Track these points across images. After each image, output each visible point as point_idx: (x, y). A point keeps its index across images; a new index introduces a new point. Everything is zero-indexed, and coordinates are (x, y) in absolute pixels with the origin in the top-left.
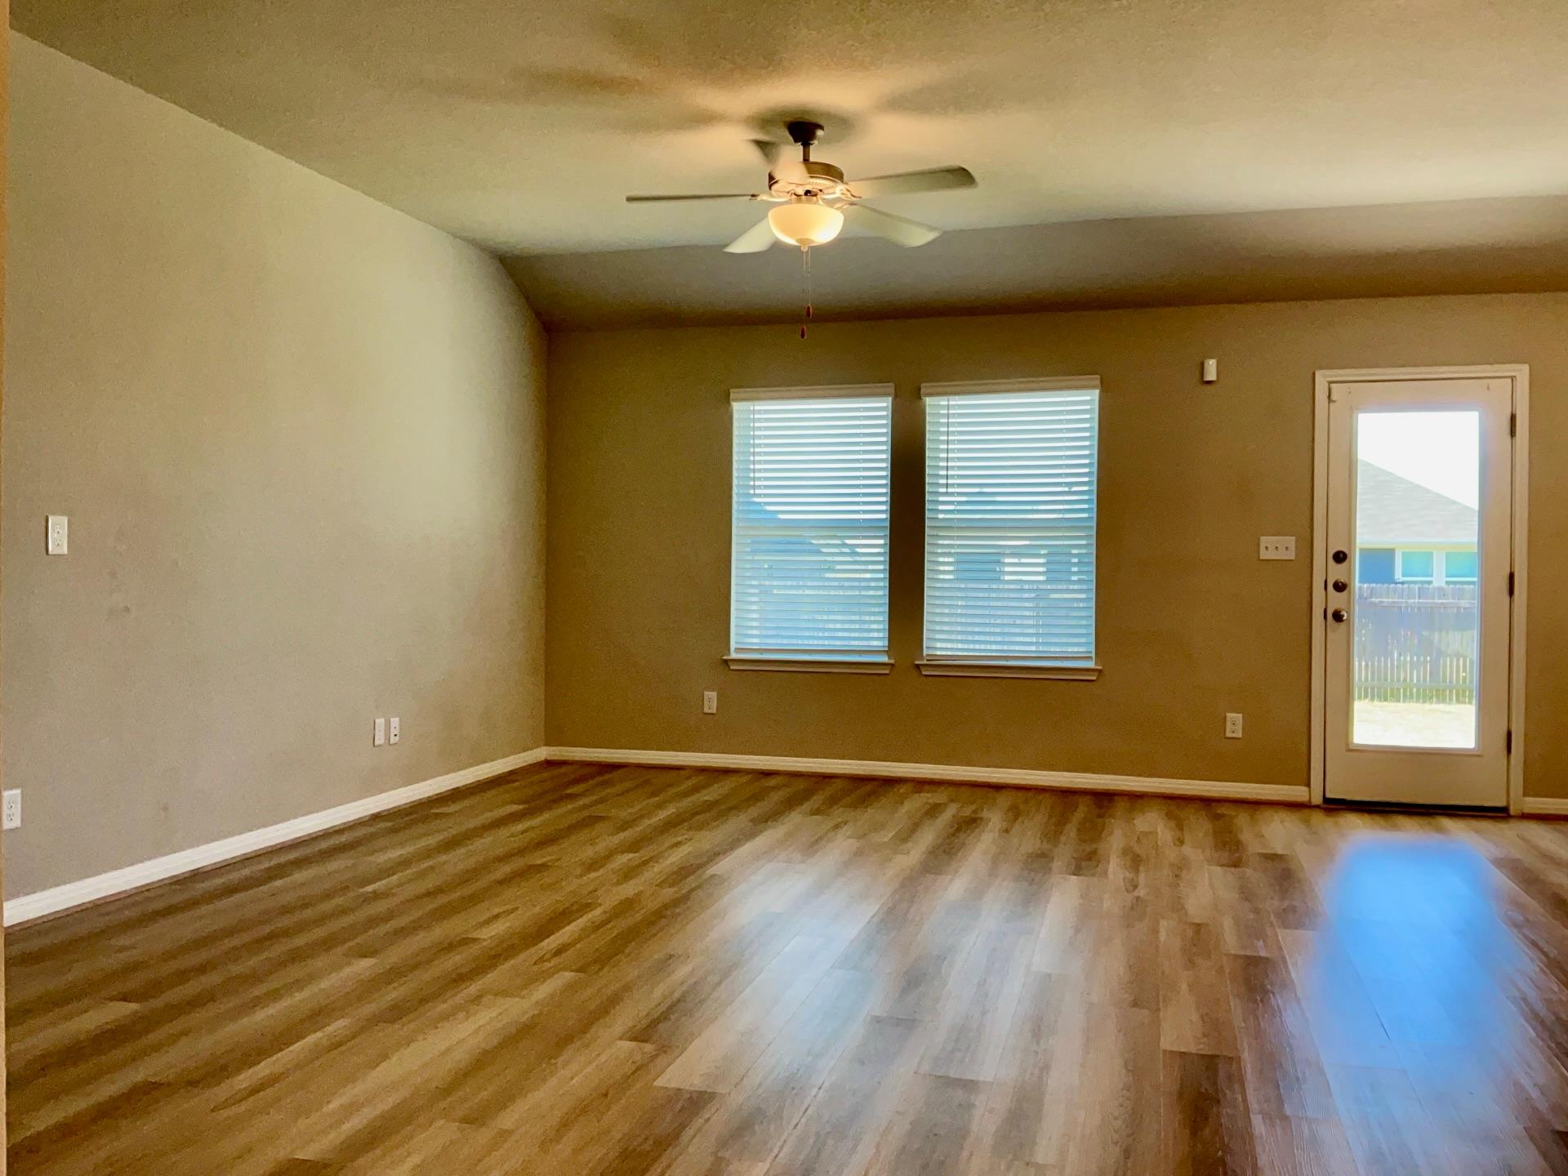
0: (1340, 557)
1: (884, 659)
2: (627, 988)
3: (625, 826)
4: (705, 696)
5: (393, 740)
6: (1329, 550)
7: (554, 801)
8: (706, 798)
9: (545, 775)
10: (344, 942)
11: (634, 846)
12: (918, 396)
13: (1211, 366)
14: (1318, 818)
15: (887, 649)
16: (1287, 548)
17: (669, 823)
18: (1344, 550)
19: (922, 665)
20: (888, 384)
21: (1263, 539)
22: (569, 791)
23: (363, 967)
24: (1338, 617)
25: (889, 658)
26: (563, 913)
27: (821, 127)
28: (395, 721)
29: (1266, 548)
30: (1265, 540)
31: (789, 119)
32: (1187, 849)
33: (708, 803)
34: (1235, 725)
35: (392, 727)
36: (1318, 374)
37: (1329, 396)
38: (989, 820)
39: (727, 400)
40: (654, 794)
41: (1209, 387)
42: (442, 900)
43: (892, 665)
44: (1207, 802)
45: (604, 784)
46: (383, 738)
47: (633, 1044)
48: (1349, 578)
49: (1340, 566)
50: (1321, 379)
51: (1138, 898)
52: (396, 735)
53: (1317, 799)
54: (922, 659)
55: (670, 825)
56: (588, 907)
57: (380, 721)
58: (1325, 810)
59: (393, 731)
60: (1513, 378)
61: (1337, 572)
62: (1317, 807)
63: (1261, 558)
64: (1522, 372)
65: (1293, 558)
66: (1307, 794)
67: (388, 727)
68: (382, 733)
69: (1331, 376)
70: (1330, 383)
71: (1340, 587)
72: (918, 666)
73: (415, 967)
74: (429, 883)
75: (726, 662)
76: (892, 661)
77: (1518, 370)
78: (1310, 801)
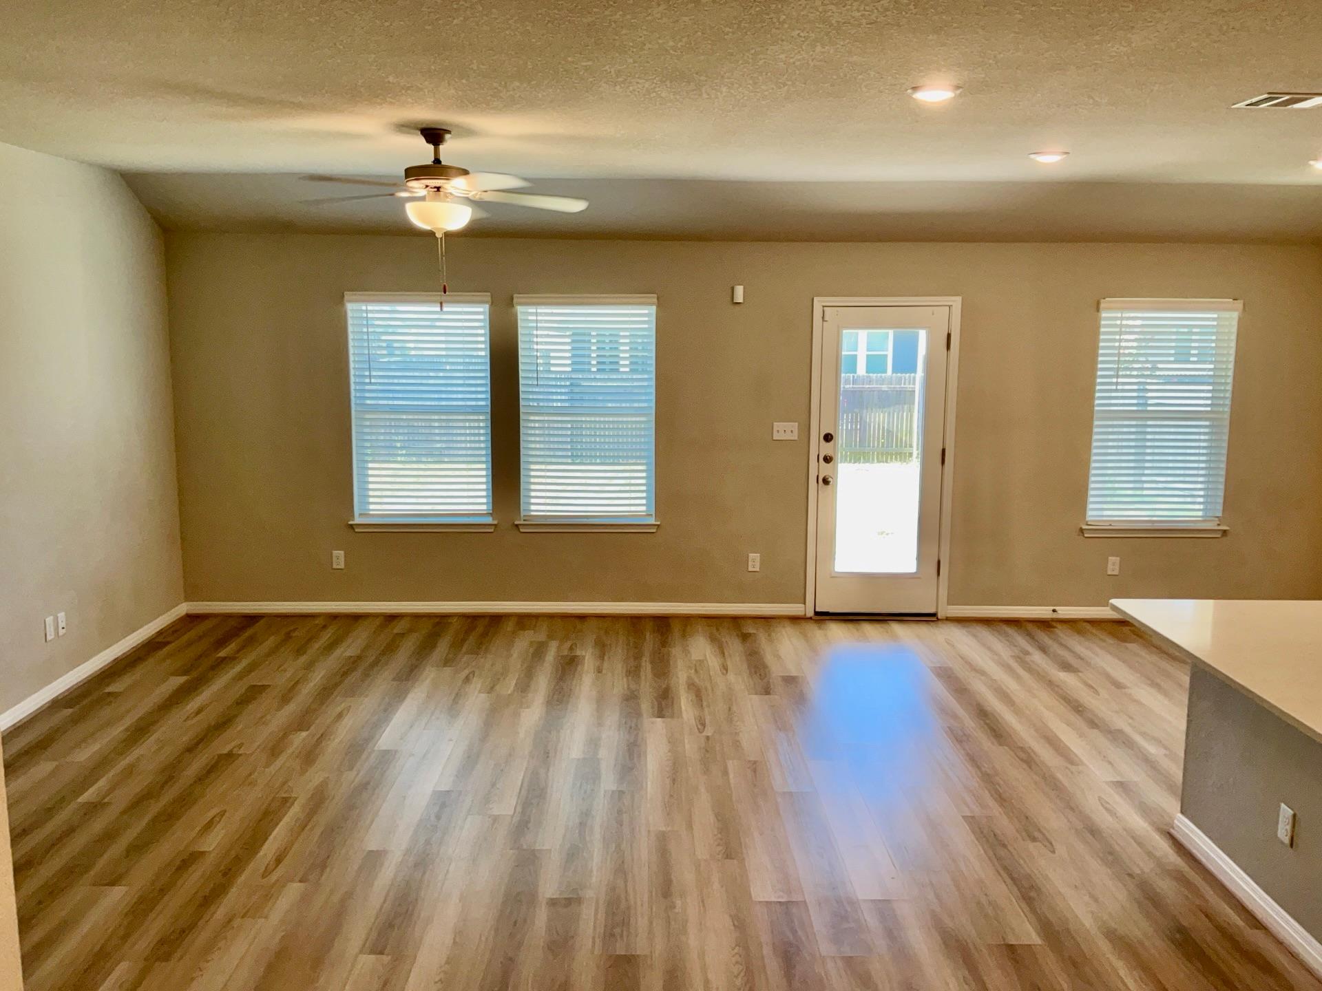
0: (828, 438)
1: (489, 520)
2: (349, 895)
3: (285, 699)
4: (334, 555)
5: (61, 632)
6: (821, 433)
7: (213, 668)
8: (348, 654)
9: (192, 634)
10: (87, 869)
11: (301, 723)
12: (510, 303)
13: (739, 291)
14: (812, 629)
15: (491, 512)
16: (792, 431)
17: (325, 689)
18: (831, 433)
19: (521, 525)
20: (485, 293)
21: (775, 424)
22: (222, 654)
23: (117, 896)
24: (826, 481)
25: (493, 519)
26: (266, 813)
27: (449, 132)
28: (61, 615)
29: (778, 431)
30: (777, 426)
31: (424, 126)
32: (731, 677)
33: (352, 660)
34: (755, 561)
35: (60, 621)
36: (816, 299)
37: (823, 317)
38: (584, 657)
39: (340, 300)
40: (300, 651)
41: (737, 307)
42: (155, 808)
43: (495, 525)
44: (736, 620)
45: (251, 641)
46: (53, 634)
47: (373, 957)
48: (835, 454)
49: (828, 444)
50: (818, 303)
51: (708, 738)
52: (63, 628)
53: (810, 613)
54: (520, 520)
55: (326, 693)
56: (286, 802)
57: (49, 620)
58: (817, 621)
59: (61, 625)
60: (950, 306)
61: (826, 449)
62: (811, 618)
63: (774, 439)
64: (956, 302)
65: (796, 438)
66: (803, 609)
67: (57, 622)
68: (52, 629)
69: (825, 302)
70: (823, 307)
71: (828, 460)
72: (517, 526)
73: (163, 891)
74: (134, 787)
75: (352, 526)
76: (495, 522)
77: (954, 301)
78: (805, 615)
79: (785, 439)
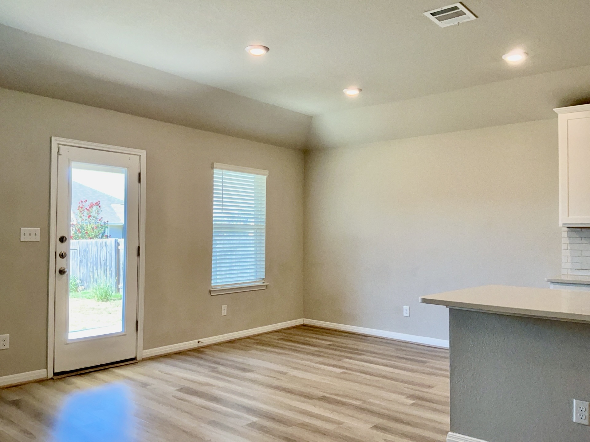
0: (63, 239)
6: (57, 235)
16: (35, 234)
18: (65, 235)
24: (61, 272)
29: (24, 234)
30: (24, 230)
34: (5, 340)
36: (53, 138)
37: (58, 152)
48: (68, 251)
49: (63, 244)
50: (55, 142)
53: (51, 375)
60: (140, 156)
61: (61, 248)
62: (52, 378)
63: (21, 240)
65: (39, 240)
66: (46, 373)
69: (60, 141)
70: (58, 144)
71: (62, 256)
77: (142, 152)
78: (47, 377)
79: (30, 240)
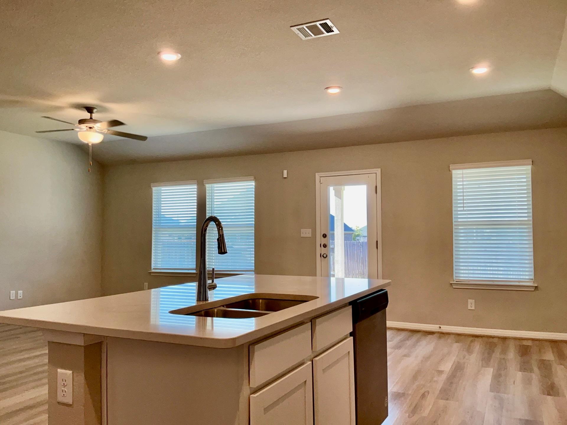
1: (195, 272)
4: (144, 284)
5: (20, 298)
12: (203, 184)
13: (285, 172)
15: (195, 268)
18: (326, 234)
20: (195, 180)
21: (302, 230)
27: (95, 108)
28: (21, 292)
29: (303, 233)
35: (19, 294)
39: (150, 187)
41: (285, 180)
43: (196, 274)
50: (317, 175)
52: (20, 296)
57: (13, 292)
60: (376, 173)
61: (324, 241)
63: (301, 236)
64: (378, 171)
67: (17, 294)
68: (14, 296)
69: (321, 175)
75: (150, 273)
76: (197, 272)
77: (377, 171)
79: (306, 236)
